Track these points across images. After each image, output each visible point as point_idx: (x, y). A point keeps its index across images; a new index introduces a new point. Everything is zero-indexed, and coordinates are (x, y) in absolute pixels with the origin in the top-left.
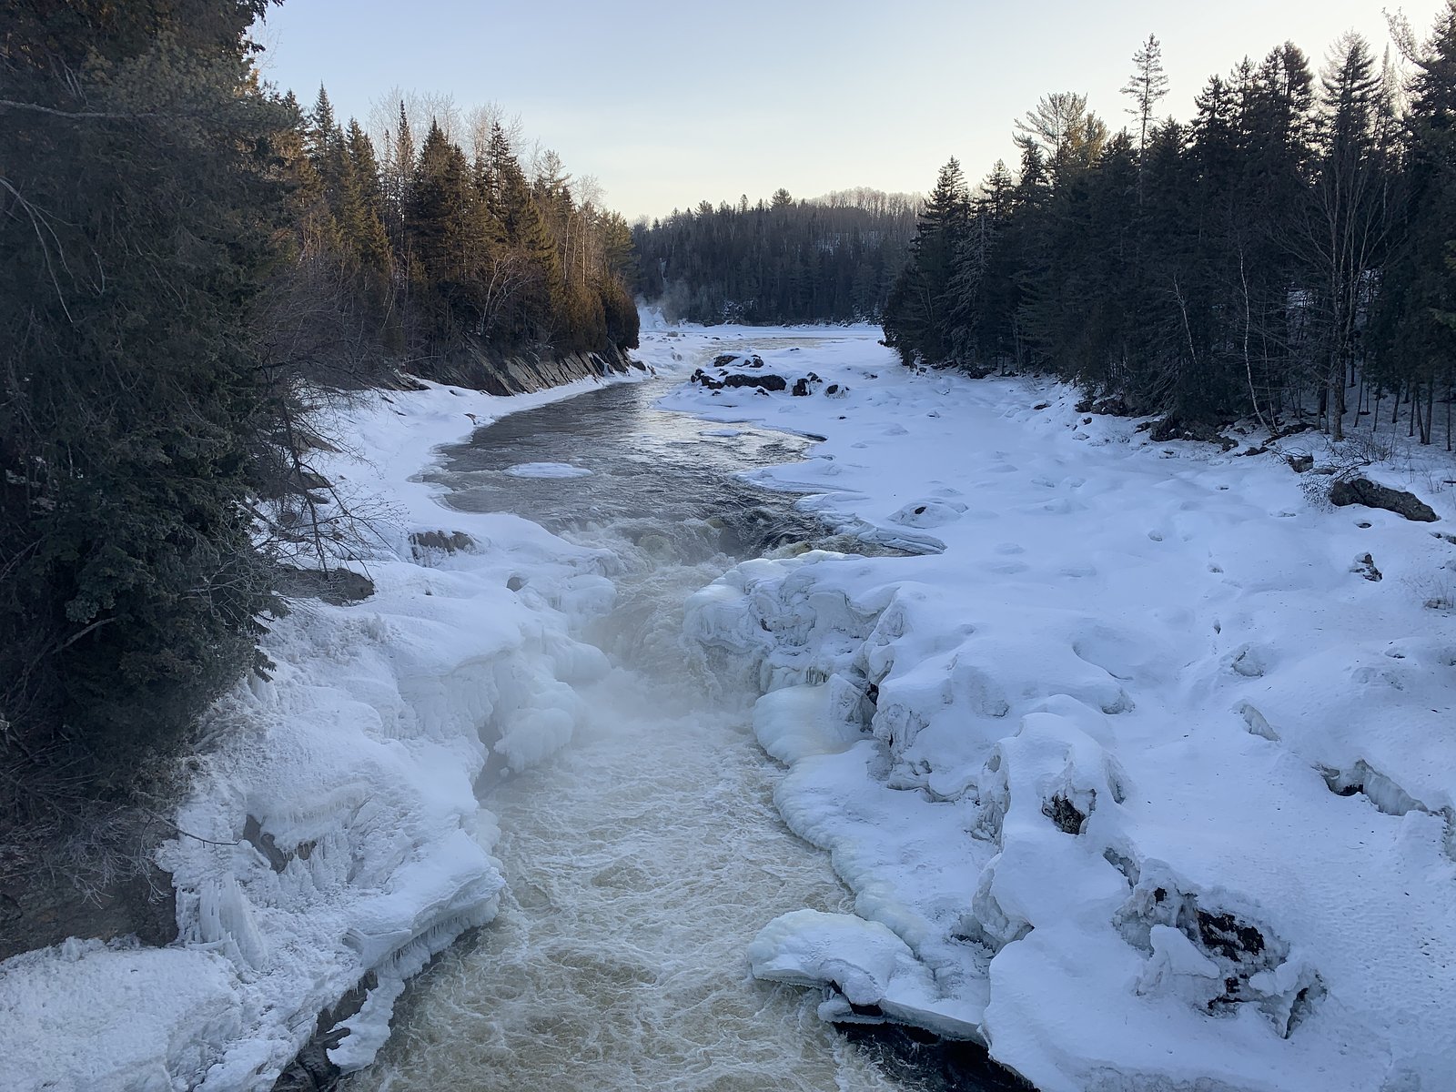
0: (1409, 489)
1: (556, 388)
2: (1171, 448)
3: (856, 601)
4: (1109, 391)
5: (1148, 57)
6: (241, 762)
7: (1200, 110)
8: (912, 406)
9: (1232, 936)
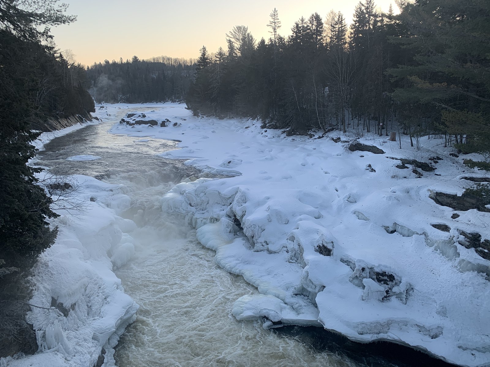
0: (374, 145)
1: (67, 128)
2: (294, 138)
3: (222, 193)
4: (271, 121)
5: (274, 15)
6: (44, 277)
7: (293, 32)
8: (204, 129)
9: (386, 278)
